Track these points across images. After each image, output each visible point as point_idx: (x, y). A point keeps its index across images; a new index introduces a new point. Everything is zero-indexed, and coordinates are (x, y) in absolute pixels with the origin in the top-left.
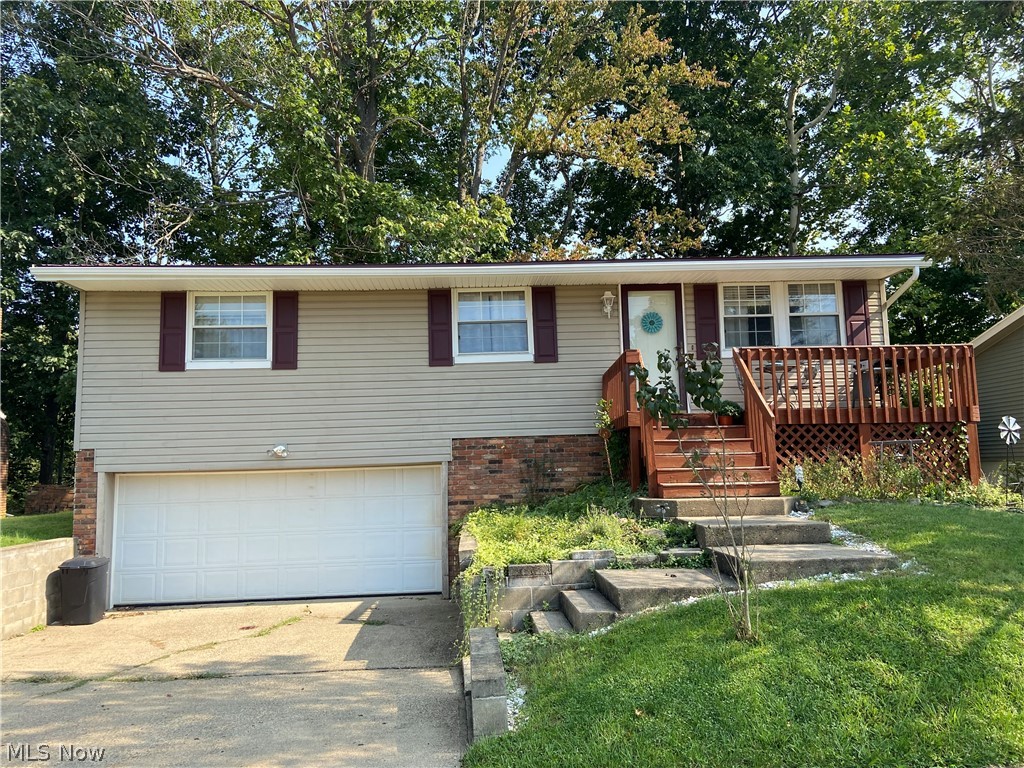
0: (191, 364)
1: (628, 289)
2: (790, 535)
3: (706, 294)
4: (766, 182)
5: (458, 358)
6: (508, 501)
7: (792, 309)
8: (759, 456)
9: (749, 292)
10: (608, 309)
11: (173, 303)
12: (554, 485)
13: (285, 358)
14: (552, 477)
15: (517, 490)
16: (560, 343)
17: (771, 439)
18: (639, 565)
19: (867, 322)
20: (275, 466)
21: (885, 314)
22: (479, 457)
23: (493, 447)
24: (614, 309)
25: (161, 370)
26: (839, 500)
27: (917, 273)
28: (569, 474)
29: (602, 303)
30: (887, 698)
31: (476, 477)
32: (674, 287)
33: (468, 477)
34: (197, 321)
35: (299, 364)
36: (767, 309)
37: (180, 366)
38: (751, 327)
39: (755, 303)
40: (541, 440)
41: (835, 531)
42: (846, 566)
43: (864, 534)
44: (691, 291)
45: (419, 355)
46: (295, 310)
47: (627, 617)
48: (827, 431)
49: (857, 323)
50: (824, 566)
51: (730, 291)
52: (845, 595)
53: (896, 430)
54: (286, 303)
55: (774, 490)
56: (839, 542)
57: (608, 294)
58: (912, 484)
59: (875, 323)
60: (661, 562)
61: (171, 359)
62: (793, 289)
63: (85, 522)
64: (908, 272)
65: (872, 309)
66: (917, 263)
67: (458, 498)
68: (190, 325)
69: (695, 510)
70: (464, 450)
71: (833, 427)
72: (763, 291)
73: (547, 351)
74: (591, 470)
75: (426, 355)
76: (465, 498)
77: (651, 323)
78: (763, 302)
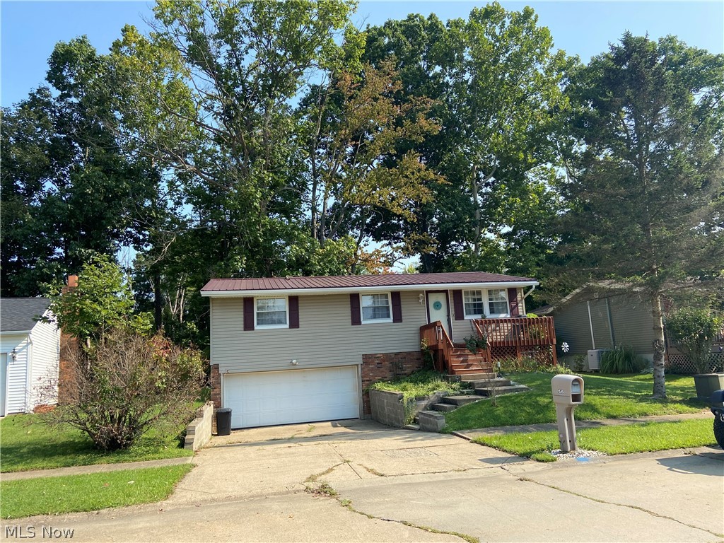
0: (257, 327)
1: (428, 292)
2: (499, 384)
3: (457, 293)
4: (466, 219)
5: (363, 323)
6: (385, 379)
7: (490, 300)
8: (485, 359)
9: (473, 293)
10: (421, 301)
11: (248, 302)
12: (403, 372)
13: (294, 324)
14: (402, 369)
15: (389, 375)
16: (403, 315)
17: (489, 353)
18: (456, 395)
19: (517, 304)
20: (292, 368)
21: (523, 301)
22: (373, 362)
23: (378, 357)
24: (423, 301)
25: (245, 330)
26: (512, 373)
27: (534, 287)
28: (408, 367)
29: (419, 298)
30: (529, 413)
31: (372, 370)
32: (446, 291)
33: (369, 370)
34: (258, 309)
35: (300, 326)
36: (480, 299)
37: (252, 328)
38: (475, 307)
39: (476, 297)
40: (397, 354)
41: (512, 383)
42: (517, 390)
43: (520, 383)
44: (452, 292)
45: (347, 321)
46: (298, 303)
47: (459, 407)
48: (506, 349)
49: (514, 305)
50: (510, 390)
51: (467, 293)
52: (517, 396)
53: (529, 347)
54: (294, 301)
55: (491, 371)
56: (513, 385)
57: (421, 295)
58: (534, 366)
59: (520, 304)
60: (462, 394)
61: (248, 326)
62: (490, 292)
63: (215, 395)
64: (530, 287)
65: (519, 299)
66: (535, 283)
67: (365, 379)
68: (255, 311)
69: (467, 377)
70: (367, 359)
71: (508, 347)
72: (479, 293)
73: (398, 319)
74: (417, 366)
75: (350, 321)
76: (368, 379)
77: (437, 306)
78: (479, 297)
